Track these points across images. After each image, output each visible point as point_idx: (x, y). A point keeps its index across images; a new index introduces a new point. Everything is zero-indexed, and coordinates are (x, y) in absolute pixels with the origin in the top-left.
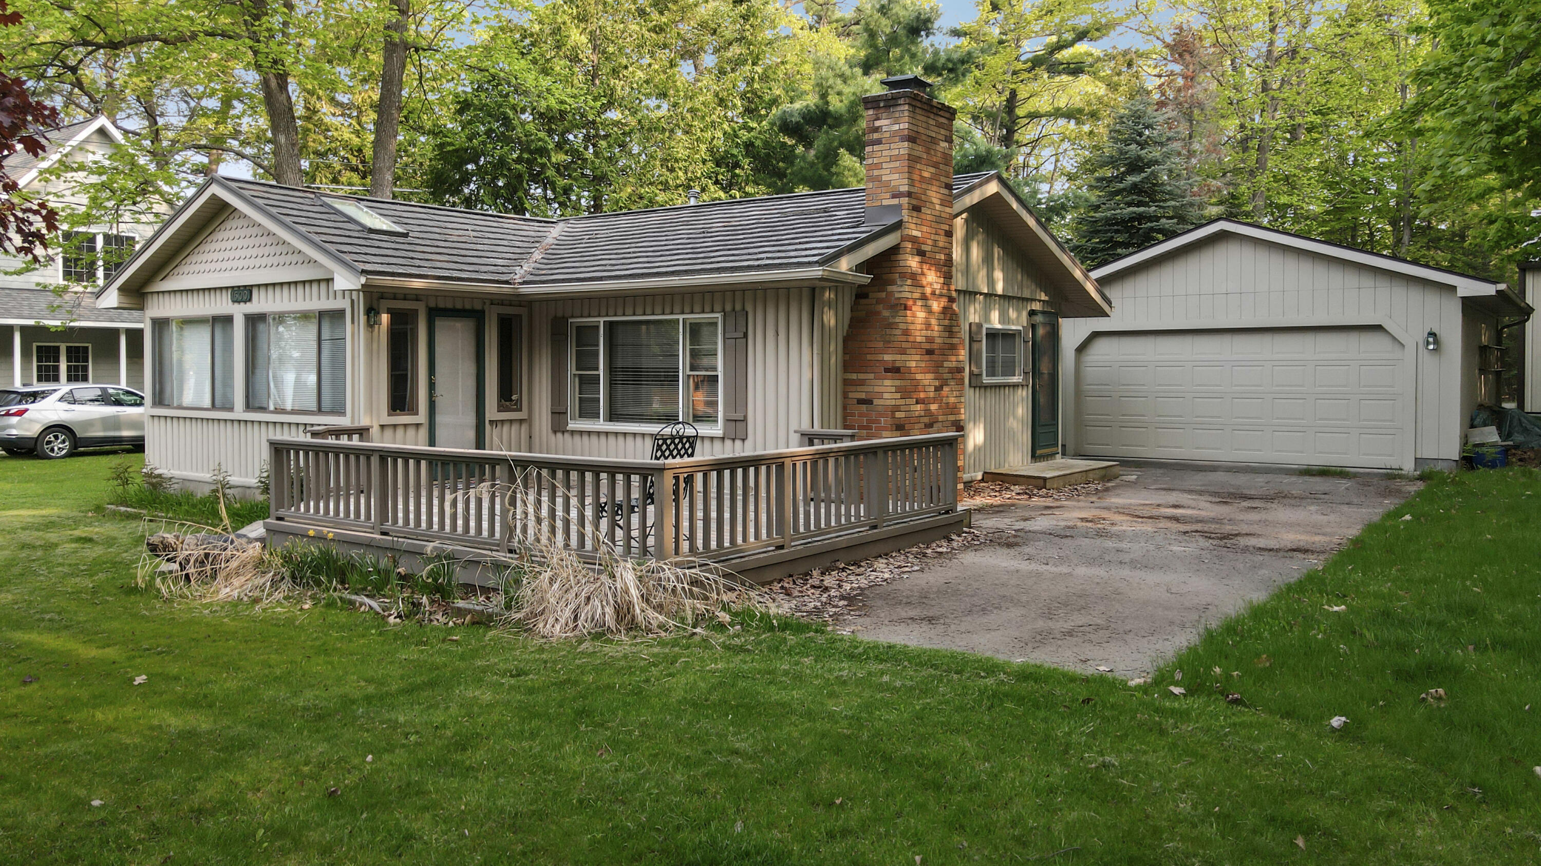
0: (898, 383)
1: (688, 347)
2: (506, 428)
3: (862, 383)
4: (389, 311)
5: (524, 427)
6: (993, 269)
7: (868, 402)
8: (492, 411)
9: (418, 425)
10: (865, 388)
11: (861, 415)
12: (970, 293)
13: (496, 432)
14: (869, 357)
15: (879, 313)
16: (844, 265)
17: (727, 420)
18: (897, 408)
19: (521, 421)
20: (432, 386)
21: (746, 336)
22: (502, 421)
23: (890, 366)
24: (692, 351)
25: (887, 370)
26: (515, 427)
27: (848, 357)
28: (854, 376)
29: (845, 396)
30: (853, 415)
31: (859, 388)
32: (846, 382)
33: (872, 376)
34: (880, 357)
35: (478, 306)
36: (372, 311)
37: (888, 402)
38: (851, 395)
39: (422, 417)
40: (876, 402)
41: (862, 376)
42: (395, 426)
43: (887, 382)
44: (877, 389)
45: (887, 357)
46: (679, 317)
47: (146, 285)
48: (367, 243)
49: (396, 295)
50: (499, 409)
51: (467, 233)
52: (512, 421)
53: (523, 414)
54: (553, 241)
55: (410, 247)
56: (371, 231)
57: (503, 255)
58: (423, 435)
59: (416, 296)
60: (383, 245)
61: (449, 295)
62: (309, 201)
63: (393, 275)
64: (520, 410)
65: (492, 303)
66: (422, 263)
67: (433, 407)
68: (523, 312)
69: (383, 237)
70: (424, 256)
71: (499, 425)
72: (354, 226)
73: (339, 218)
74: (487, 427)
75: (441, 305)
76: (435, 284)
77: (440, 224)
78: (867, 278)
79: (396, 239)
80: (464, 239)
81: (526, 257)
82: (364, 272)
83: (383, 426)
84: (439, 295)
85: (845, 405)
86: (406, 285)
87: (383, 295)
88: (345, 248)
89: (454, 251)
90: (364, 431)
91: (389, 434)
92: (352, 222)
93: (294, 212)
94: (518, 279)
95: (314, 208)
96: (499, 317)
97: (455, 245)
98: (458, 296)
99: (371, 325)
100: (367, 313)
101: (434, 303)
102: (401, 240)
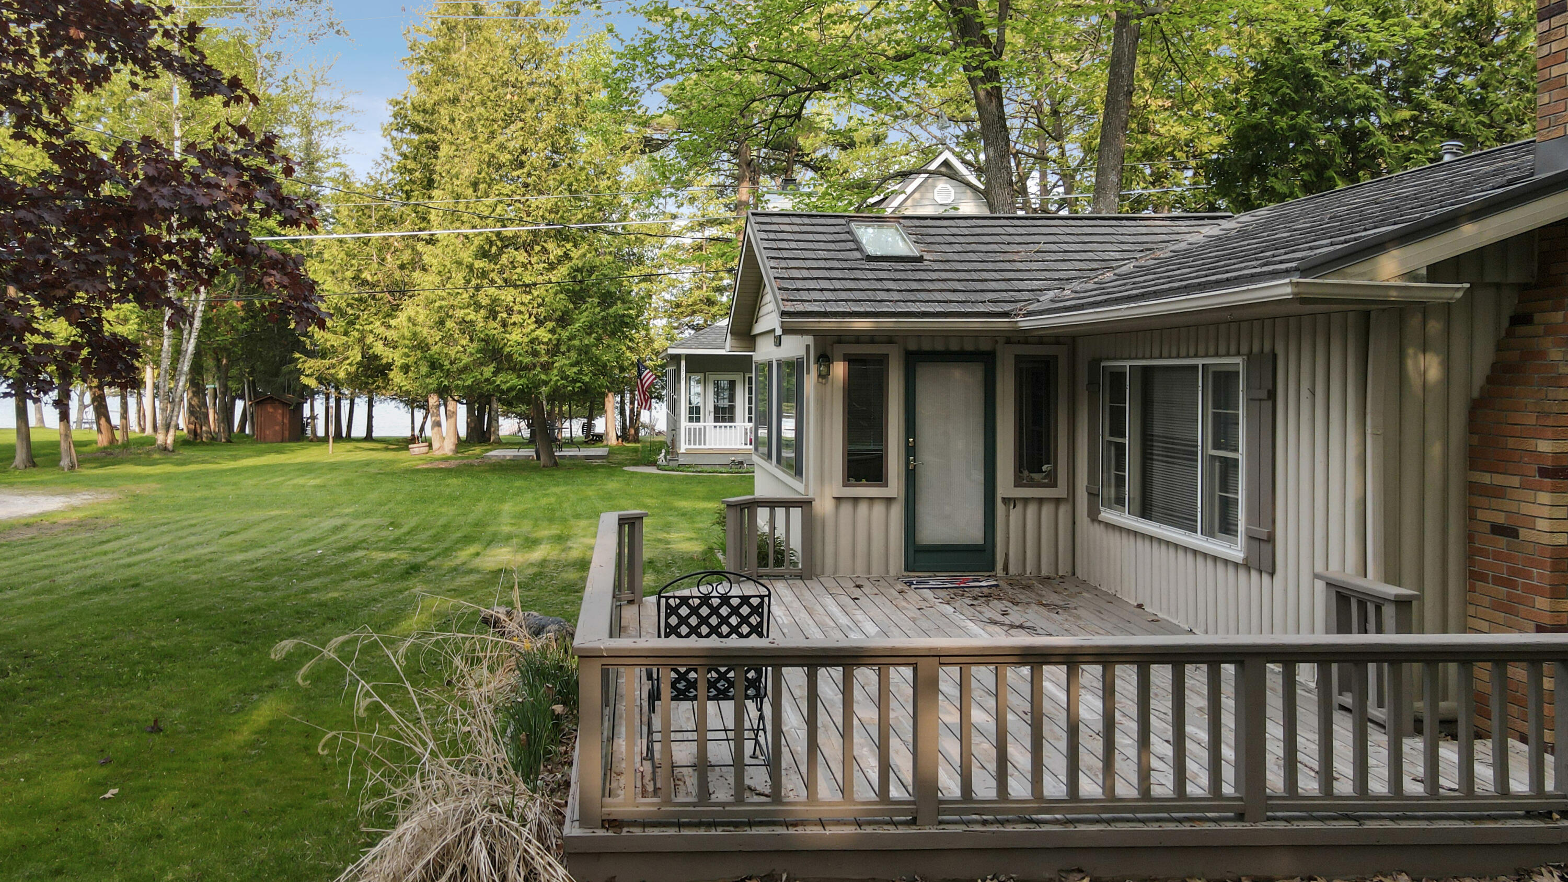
1: (1210, 411)
2: (1031, 510)
3: (1499, 492)
4: (851, 360)
5: (1064, 510)
7: (1508, 531)
8: (1005, 485)
9: (889, 500)
10: (1506, 505)
11: (1497, 556)
13: (1015, 514)
14: (1511, 443)
15: (1542, 354)
16: (1392, 269)
17: (1251, 538)
19: (1058, 501)
20: (910, 451)
21: (1272, 395)
22: (1026, 501)
23: (1549, 464)
24: (1215, 415)
25: (1543, 472)
26: (1047, 511)
27: (1475, 439)
28: (1486, 478)
29: (1470, 513)
30: (1483, 552)
31: (1494, 502)
32: (1473, 489)
33: (1515, 481)
34: (1530, 444)
35: (985, 346)
36: (824, 359)
37: (1546, 539)
38: (1481, 515)
39: (895, 485)
40: (1523, 533)
41: (1499, 480)
42: (856, 500)
43: (1545, 497)
44: (1526, 509)
45: (1544, 446)
46: (1200, 362)
47: (751, 327)
48: (847, 274)
49: (858, 337)
50: (1018, 484)
51: (1037, 247)
52: (1041, 501)
53: (1060, 491)
54: (1183, 246)
55: (910, 275)
56: (870, 258)
57: (1057, 275)
58: (897, 512)
59: (889, 338)
60: (870, 275)
61: (933, 334)
62: (838, 229)
63: (825, 314)
64: (1055, 485)
65: (1008, 341)
66: (896, 296)
67: (911, 477)
68: (1061, 352)
69: (885, 265)
70: (915, 285)
71: (1020, 507)
72: (857, 255)
73: (851, 245)
74: (1000, 507)
75: (926, 346)
76: (887, 323)
77: (1008, 239)
78: (1455, 290)
79: (899, 266)
80: (1016, 257)
81: (1092, 274)
82: (783, 314)
83: (838, 499)
84: (919, 335)
85: (1470, 537)
86: (844, 326)
87: (841, 338)
88: (799, 284)
89: (975, 276)
90: (805, 504)
91: (846, 508)
92: (859, 249)
93: (793, 245)
94: (1031, 308)
95: (830, 238)
96: (1019, 359)
97: (990, 266)
98: (946, 335)
99: (823, 376)
100: (817, 361)
101: (912, 346)
102: (909, 266)
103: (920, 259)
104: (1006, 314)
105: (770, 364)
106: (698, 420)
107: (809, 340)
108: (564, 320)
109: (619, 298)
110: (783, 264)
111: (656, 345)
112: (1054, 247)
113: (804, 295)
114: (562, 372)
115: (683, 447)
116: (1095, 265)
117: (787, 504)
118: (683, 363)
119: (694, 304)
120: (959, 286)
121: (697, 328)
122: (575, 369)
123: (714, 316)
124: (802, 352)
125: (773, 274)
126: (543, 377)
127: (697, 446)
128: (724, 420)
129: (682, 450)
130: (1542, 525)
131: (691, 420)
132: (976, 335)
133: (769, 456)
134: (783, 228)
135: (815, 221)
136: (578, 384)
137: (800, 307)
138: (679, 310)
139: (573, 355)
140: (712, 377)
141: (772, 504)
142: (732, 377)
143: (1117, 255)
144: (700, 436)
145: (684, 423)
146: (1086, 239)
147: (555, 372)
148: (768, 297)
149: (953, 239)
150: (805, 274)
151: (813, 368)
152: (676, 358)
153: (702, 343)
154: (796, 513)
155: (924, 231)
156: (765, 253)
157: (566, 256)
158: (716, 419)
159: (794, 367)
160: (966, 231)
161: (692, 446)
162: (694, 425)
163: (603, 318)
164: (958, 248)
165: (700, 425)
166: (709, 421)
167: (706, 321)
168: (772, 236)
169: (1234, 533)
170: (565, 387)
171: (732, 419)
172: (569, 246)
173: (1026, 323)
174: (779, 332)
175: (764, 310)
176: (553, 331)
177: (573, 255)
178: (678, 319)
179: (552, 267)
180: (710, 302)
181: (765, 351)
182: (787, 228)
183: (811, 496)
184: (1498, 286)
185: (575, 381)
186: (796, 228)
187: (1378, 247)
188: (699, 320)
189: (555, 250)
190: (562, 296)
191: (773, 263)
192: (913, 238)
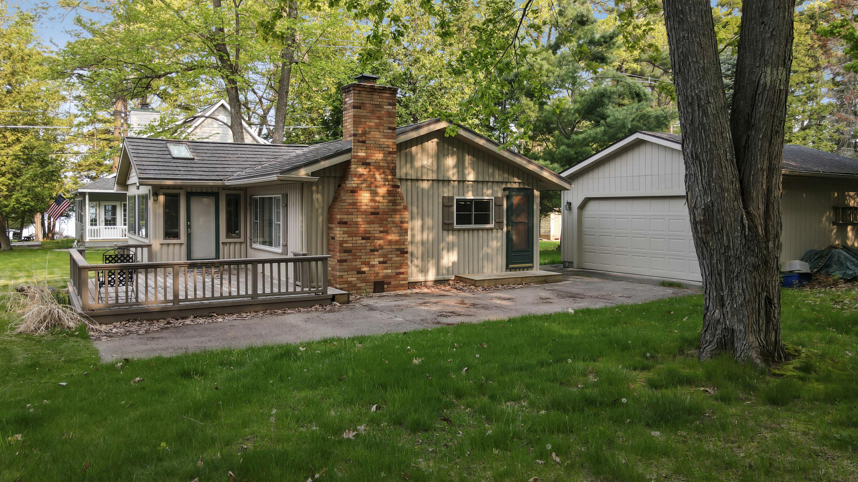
0: (346, 229)
1: (276, 210)
2: (232, 246)
3: (332, 229)
4: (165, 195)
5: (243, 246)
6: (464, 168)
7: (334, 238)
8: (223, 238)
9: (181, 244)
10: (333, 232)
11: (332, 245)
12: (443, 181)
13: (226, 248)
14: (334, 216)
15: (341, 194)
16: (303, 173)
17: (283, 246)
18: (346, 242)
19: (241, 243)
20: (189, 227)
21: (287, 205)
22: (230, 243)
23: (339, 221)
24: (277, 212)
25: (339, 223)
26: (237, 246)
27: (329, 216)
28: (330, 226)
29: (328, 235)
30: (330, 244)
33: (334, 226)
35: (215, 190)
36: (156, 194)
37: (339, 239)
38: (330, 235)
39: (183, 238)
40: (336, 238)
41: (332, 226)
42: (168, 245)
43: (338, 229)
44: (336, 232)
45: (338, 217)
46: (273, 196)
47: (126, 181)
48: (165, 164)
49: (168, 187)
50: (227, 237)
51: (237, 156)
52: (235, 243)
53: (242, 240)
54: (288, 157)
55: (189, 165)
56: (174, 158)
57: (241, 166)
58: (184, 248)
59: (180, 187)
60: (173, 164)
61: (196, 186)
62: (162, 145)
63: (156, 179)
64: (240, 238)
65: (224, 189)
66: (183, 173)
67: (189, 236)
68: (242, 193)
69: (180, 161)
70: (190, 169)
71: (228, 245)
72: (169, 156)
73: (167, 153)
74: (221, 246)
75: (194, 190)
76: (179, 182)
77: (227, 152)
78: (316, 179)
79: (185, 161)
80: (229, 159)
81: (254, 166)
82: (139, 178)
83: (162, 244)
84: (191, 186)
85: (328, 241)
86: (163, 183)
87: (162, 187)
88: (146, 167)
89: (213, 166)
90: (149, 246)
91: (165, 248)
92: (170, 154)
93: (144, 152)
94: (230, 178)
95: (159, 149)
96: (227, 195)
97: (219, 162)
98: (201, 187)
99: (156, 201)
100: (153, 195)
101: (189, 190)
102: (189, 161)
103: (193, 159)
104: (221, 180)
105: (135, 197)
106: (96, 225)
107: (150, 187)
108: (16, 174)
109: (50, 163)
110: (139, 159)
111: (67, 187)
112: (244, 156)
113: (148, 172)
114: (17, 201)
115: (88, 238)
116: (256, 163)
117: (142, 246)
118: (87, 197)
119: (90, 165)
120: (206, 170)
121: (92, 178)
122: (26, 199)
123: (102, 172)
124: (147, 192)
125: (135, 163)
126: (6, 203)
127: (96, 238)
128: (110, 225)
129: (87, 240)
130: (338, 236)
131: (92, 225)
132: (212, 187)
133: (135, 233)
134: (140, 144)
135: (153, 142)
136: (27, 207)
137: (146, 176)
138: (81, 168)
139: (25, 192)
140: (103, 204)
141: (136, 247)
142: (114, 203)
143: (265, 160)
144: (97, 233)
145: (88, 227)
146: (256, 153)
147: (13, 200)
148: (133, 170)
149: (207, 151)
150: (148, 163)
151: (152, 198)
152: (83, 194)
153: (98, 186)
154: (145, 250)
155: (197, 147)
156: (132, 155)
157: (18, 140)
158: (106, 225)
159: (144, 198)
160: (212, 148)
161: (93, 238)
162: (94, 227)
163: (41, 173)
164: (208, 155)
165: (97, 227)
166: (101, 226)
167: (97, 174)
168: (135, 147)
169: (279, 245)
170: (18, 208)
171: (115, 224)
172: (19, 135)
173: (227, 183)
174: (138, 184)
175: (132, 175)
176: (11, 179)
177: (22, 140)
178: (80, 173)
179: (9, 146)
180: (99, 164)
181: (132, 191)
182: (141, 144)
183: (151, 243)
184: (335, 177)
185: (25, 205)
186: (145, 145)
187: (297, 168)
188: (93, 173)
189: (11, 138)
190: (16, 161)
191: (135, 159)
192: (192, 150)
